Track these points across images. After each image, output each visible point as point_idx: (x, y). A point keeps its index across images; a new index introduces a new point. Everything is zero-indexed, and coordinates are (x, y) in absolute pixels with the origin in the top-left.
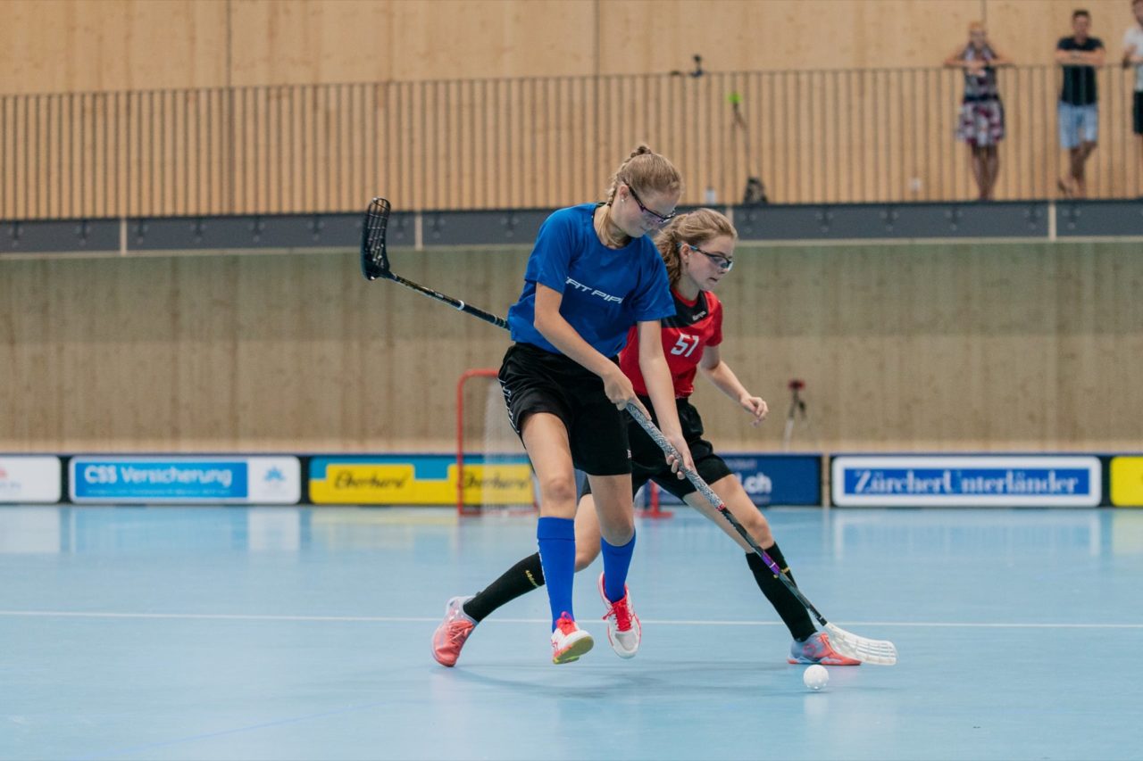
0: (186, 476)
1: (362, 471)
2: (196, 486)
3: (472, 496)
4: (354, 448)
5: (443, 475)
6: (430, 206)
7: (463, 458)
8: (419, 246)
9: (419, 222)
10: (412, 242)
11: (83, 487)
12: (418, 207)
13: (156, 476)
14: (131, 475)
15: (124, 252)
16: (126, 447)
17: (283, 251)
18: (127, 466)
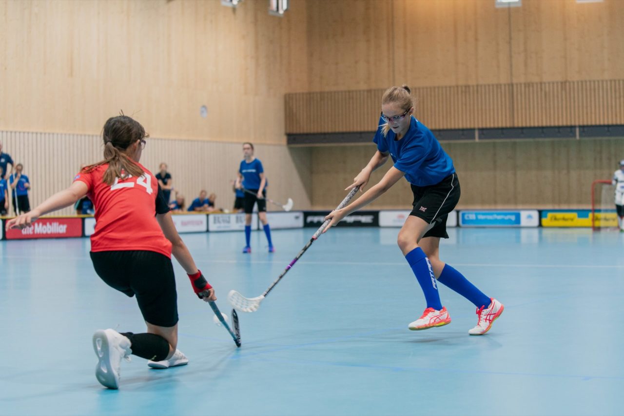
0: (499, 217)
1: (559, 215)
2: (503, 221)
3: (597, 224)
4: (557, 207)
5: (587, 216)
6: (581, 124)
7: (594, 211)
8: (578, 137)
9: (577, 130)
10: (575, 136)
11: (464, 221)
12: (577, 124)
13: (489, 217)
14: (481, 217)
15: (477, 140)
16: (478, 207)
17: (531, 140)
18: (480, 214)
